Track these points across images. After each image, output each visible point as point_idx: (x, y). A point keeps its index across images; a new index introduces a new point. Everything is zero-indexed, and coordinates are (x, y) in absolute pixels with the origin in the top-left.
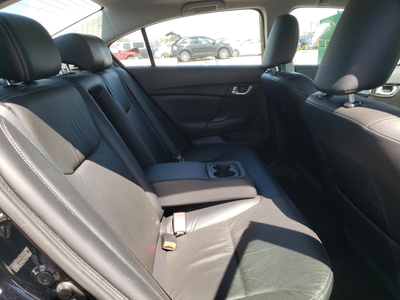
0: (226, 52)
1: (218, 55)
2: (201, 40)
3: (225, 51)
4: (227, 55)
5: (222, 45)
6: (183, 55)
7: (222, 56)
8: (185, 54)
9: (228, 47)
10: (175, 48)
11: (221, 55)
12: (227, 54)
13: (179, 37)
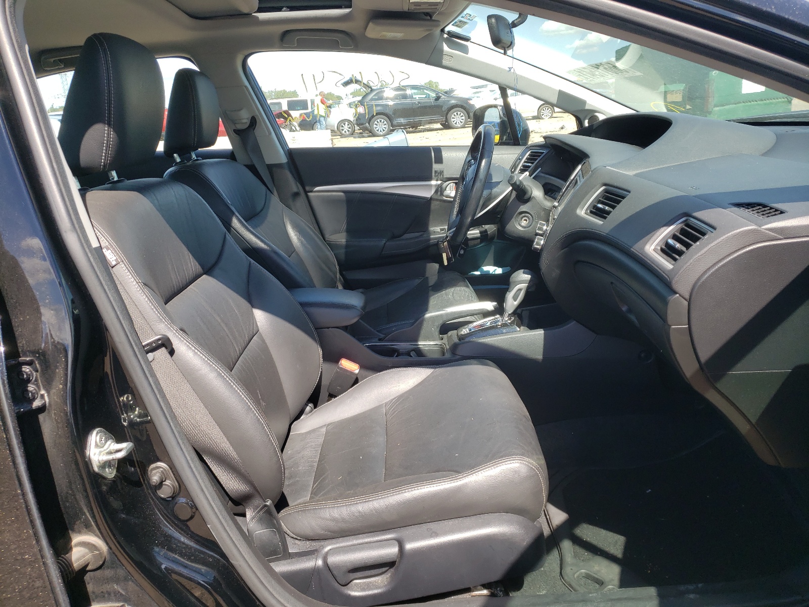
0: (462, 114)
1: (447, 120)
2: (410, 94)
3: (459, 113)
4: (463, 121)
5: (453, 102)
6: (376, 122)
7: (455, 122)
8: (381, 121)
9: (465, 105)
10: (361, 110)
11: (453, 120)
12: (463, 118)
13: (367, 88)
